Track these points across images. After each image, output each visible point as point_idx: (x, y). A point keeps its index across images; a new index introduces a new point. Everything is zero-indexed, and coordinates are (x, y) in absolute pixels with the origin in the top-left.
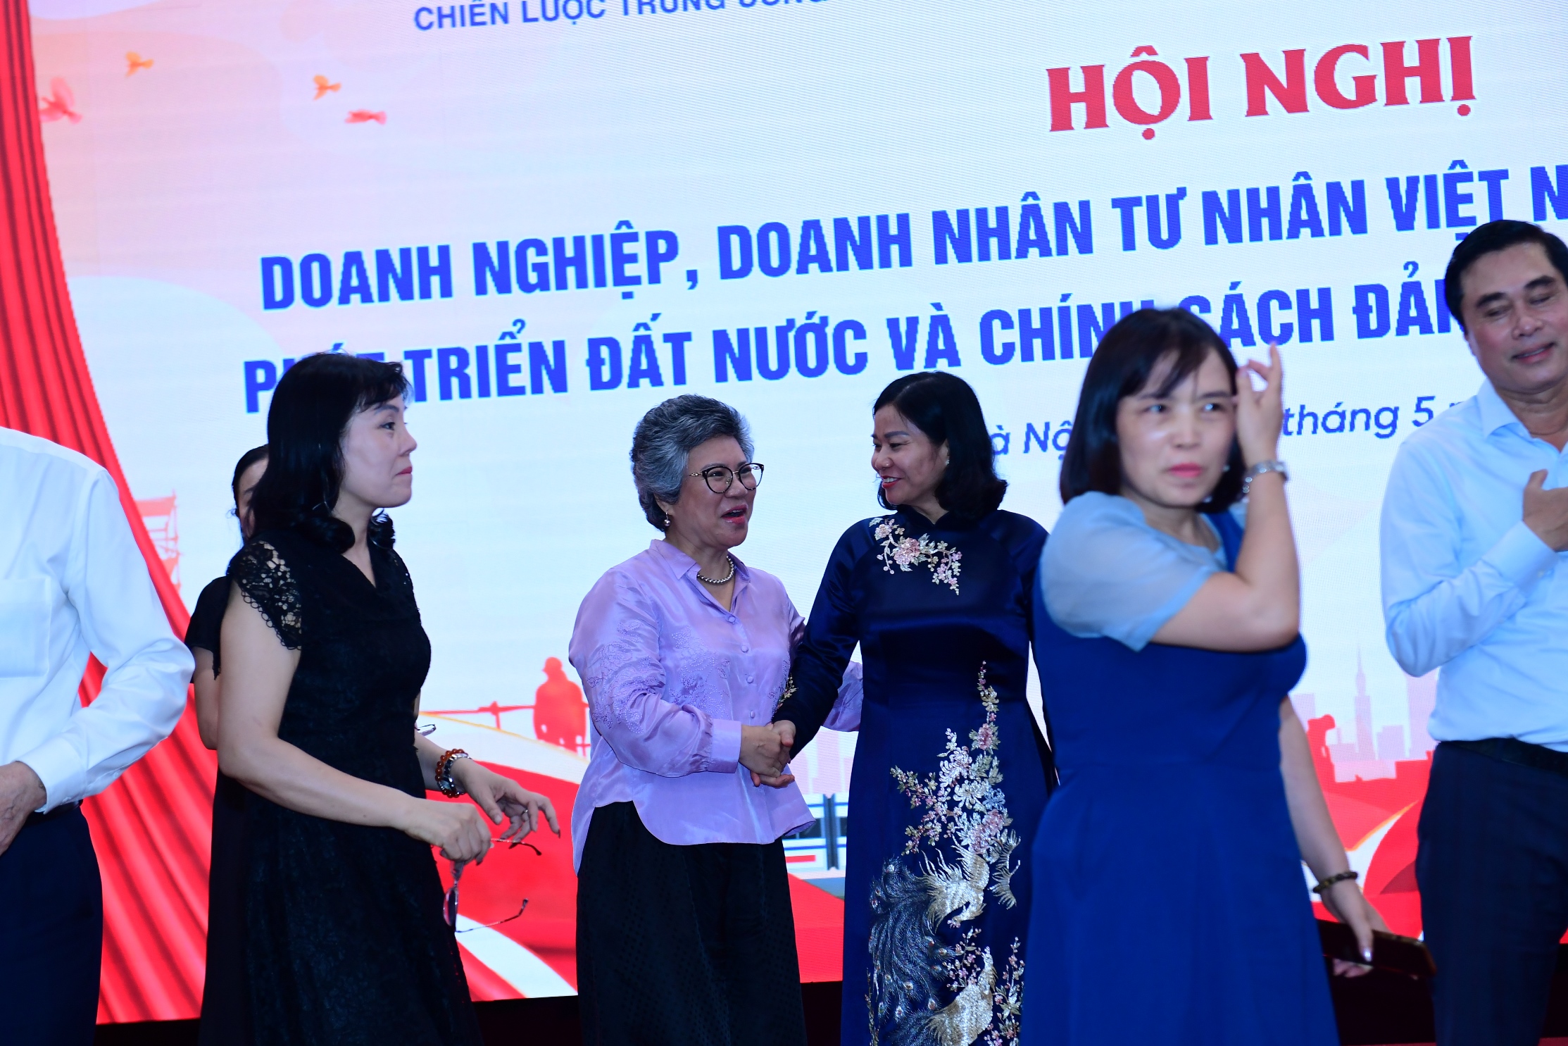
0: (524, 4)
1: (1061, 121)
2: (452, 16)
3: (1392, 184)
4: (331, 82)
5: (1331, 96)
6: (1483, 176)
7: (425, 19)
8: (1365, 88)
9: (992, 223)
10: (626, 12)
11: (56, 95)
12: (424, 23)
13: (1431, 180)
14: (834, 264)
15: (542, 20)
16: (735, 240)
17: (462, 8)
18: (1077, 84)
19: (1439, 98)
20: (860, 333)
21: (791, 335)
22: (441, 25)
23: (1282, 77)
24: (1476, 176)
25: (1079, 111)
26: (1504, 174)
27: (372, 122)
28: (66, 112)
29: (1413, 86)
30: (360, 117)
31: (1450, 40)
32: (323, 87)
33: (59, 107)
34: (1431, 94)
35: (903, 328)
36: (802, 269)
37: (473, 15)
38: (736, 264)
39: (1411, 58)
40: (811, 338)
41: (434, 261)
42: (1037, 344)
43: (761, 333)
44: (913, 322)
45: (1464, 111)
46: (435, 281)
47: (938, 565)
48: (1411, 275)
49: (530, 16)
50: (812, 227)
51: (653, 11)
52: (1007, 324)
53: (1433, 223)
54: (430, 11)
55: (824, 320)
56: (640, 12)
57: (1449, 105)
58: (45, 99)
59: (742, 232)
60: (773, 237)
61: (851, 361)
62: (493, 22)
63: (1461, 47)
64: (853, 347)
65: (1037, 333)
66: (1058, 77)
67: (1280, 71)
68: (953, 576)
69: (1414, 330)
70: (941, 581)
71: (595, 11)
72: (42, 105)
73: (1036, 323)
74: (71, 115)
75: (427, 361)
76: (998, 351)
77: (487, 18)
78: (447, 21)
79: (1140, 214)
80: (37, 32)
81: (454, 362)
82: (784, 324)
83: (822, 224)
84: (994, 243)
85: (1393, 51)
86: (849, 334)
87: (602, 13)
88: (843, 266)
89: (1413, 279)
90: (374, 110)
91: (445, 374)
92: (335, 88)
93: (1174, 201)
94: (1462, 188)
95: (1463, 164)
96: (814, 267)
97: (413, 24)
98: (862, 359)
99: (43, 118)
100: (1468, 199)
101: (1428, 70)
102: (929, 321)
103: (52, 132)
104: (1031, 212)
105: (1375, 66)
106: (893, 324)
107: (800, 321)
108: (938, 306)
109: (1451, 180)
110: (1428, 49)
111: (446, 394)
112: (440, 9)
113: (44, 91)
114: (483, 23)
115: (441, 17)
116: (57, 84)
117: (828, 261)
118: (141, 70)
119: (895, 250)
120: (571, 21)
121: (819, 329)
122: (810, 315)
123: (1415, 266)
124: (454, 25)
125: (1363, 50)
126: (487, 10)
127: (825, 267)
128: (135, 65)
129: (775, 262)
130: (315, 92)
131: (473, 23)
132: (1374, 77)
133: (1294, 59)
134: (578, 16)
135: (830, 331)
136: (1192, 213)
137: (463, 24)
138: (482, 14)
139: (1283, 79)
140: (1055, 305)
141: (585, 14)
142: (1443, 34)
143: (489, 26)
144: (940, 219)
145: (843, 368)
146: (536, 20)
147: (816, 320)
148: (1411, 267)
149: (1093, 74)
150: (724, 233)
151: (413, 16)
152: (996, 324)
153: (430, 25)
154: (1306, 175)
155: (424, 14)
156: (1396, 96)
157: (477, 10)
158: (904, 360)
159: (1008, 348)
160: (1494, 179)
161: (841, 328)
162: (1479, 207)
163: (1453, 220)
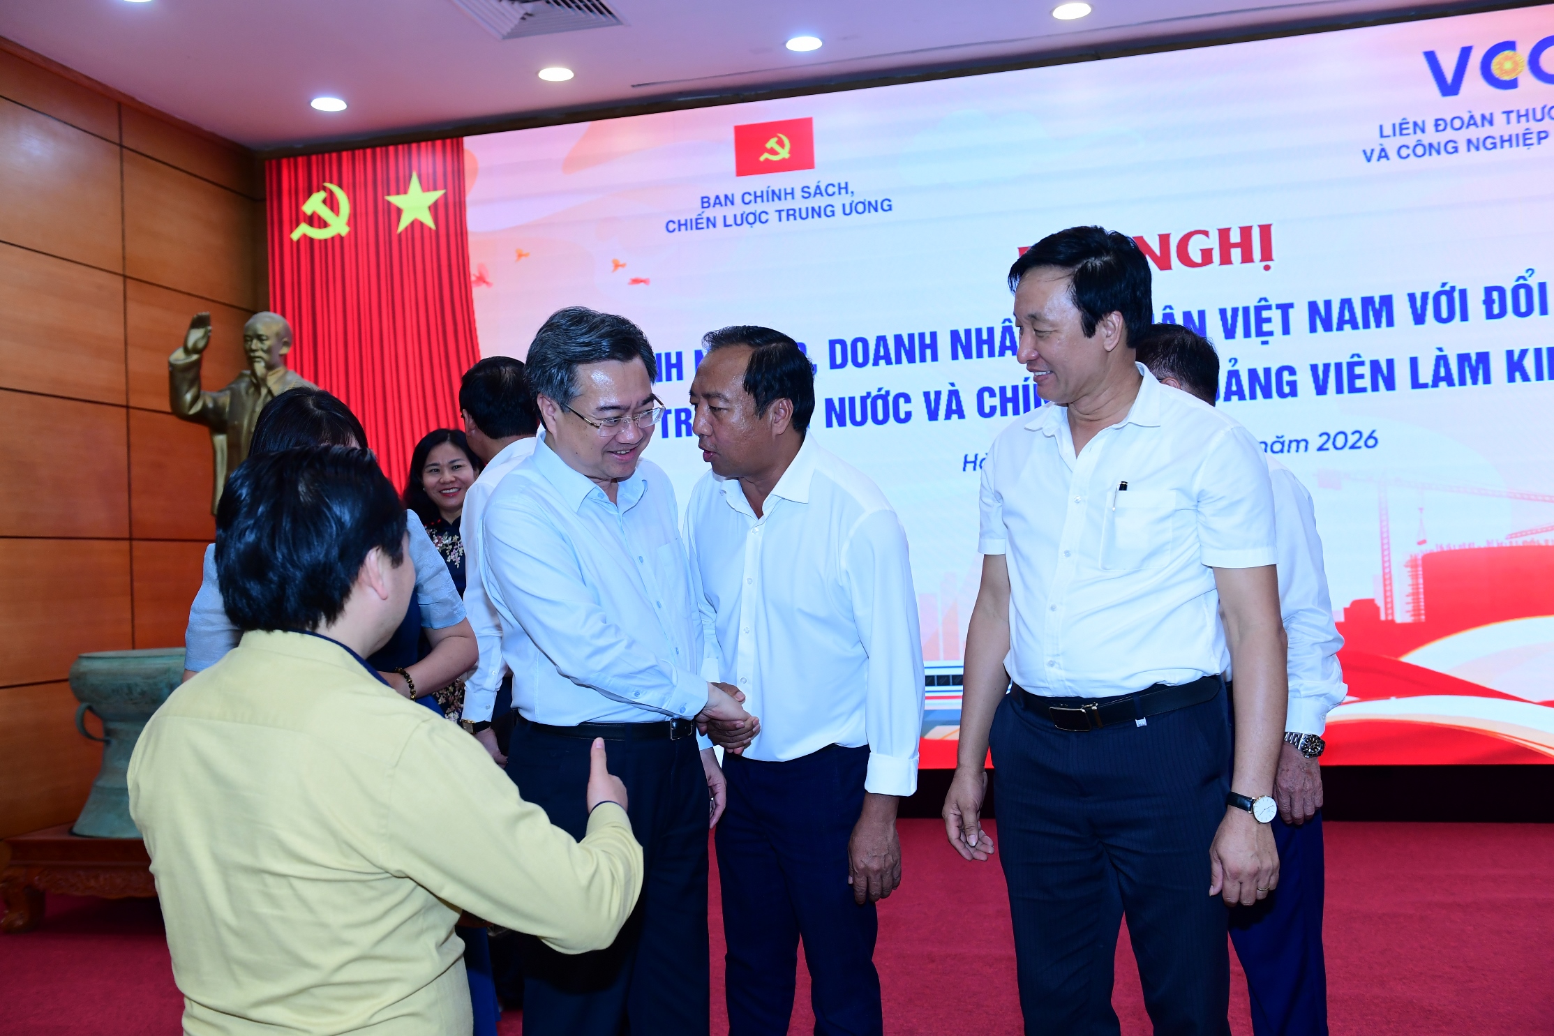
0: (725, 217)
2: (686, 225)
3: (1223, 312)
4: (621, 263)
5: (1186, 260)
6: (1278, 307)
7: (671, 226)
8: (1207, 256)
9: (985, 336)
10: (780, 220)
11: (480, 273)
12: (671, 229)
13: (1246, 310)
14: (893, 360)
15: (734, 225)
16: (838, 347)
17: (691, 220)
19: (1251, 260)
20: (908, 399)
21: (869, 401)
22: (680, 230)
23: (1157, 251)
24: (1274, 307)
26: (1291, 305)
27: (642, 284)
28: (484, 282)
29: (1236, 254)
30: (636, 281)
31: (1259, 226)
32: (617, 265)
33: (481, 279)
34: (1247, 258)
35: (932, 397)
36: (876, 363)
37: (697, 224)
38: (839, 361)
39: (1235, 237)
40: (880, 402)
41: (674, 360)
42: (1010, 406)
43: (852, 400)
44: (938, 394)
45: (1267, 268)
46: (674, 371)
47: (452, 550)
48: (1233, 366)
49: (728, 223)
50: (881, 340)
51: (795, 219)
52: (992, 394)
53: (1247, 334)
54: (674, 222)
55: (888, 393)
56: (788, 220)
57: (1258, 264)
58: (474, 275)
59: (842, 343)
60: (860, 345)
61: (902, 416)
62: (708, 227)
63: (1266, 230)
64: (904, 407)
65: (1009, 400)
68: (459, 556)
69: (1235, 398)
70: (452, 560)
71: (763, 220)
72: (473, 278)
73: (1009, 394)
74: (487, 283)
75: (669, 416)
76: (987, 410)
77: (704, 225)
78: (683, 228)
80: (472, 240)
81: (683, 416)
82: (865, 394)
83: (887, 338)
84: (985, 348)
85: (1224, 234)
86: (902, 400)
87: (767, 221)
88: (899, 361)
89: (1235, 368)
90: (643, 277)
91: (679, 423)
92: (623, 266)
94: (1265, 314)
95: (1266, 300)
96: (882, 362)
97: (665, 229)
98: (909, 415)
99: (473, 285)
100: (1269, 320)
101: (1246, 245)
102: (947, 393)
103: (478, 293)
104: (1007, 331)
105: (1213, 243)
106: (927, 395)
107: (874, 393)
108: (953, 385)
109: (1258, 310)
110: (1246, 232)
111: (679, 434)
112: (679, 221)
113: (474, 271)
114: (703, 228)
115: (680, 225)
116: (481, 266)
117: (890, 359)
118: (523, 258)
119: (928, 352)
120: (750, 226)
121: (885, 398)
122: (880, 390)
123: (1236, 360)
124: (687, 229)
125: (1206, 233)
126: (704, 221)
127: (889, 362)
128: (520, 256)
129: (860, 360)
130: (612, 268)
131: (697, 228)
132: (1212, 249)
134: (754, 223)
135: (891, 399)
137: (692, 229)
138: (702, 223)
139: (1158, 252)
140: (1020, 384)
141: (758, 222)
142: (1255, 223)
143: (706, 230)
144: (955, 335)
145: (898, 419)
146: (731, 225)
147: (883, 392)
148: (1233, 361)
150: (832, 344)
151: (665, 225)
152: (986, 395)
153: (674, 230)
154: (1170, 307)
155: (671, 224)
156: (1226, 260)
157: (699, 221)
158: (933, 415)
159: (993, 409)
160: (1285, 308)
161: (897, 397)
162: (1276, 325)
163: (1260, 333)
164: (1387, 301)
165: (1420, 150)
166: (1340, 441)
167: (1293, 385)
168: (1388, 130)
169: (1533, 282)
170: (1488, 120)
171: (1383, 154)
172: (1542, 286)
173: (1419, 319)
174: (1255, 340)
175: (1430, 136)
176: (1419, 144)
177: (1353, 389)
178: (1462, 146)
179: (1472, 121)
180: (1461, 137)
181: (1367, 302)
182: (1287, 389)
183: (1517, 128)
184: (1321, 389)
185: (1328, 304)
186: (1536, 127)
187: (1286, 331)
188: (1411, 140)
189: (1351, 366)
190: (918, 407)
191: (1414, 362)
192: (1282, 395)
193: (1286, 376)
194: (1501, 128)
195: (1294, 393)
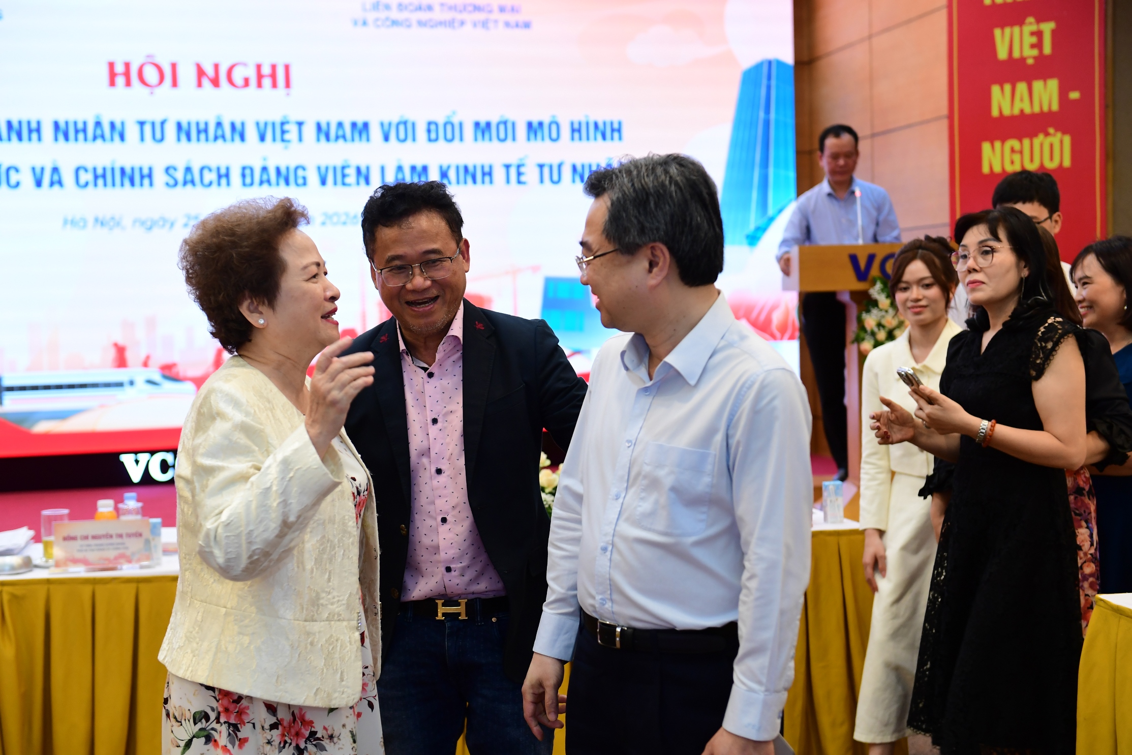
1: (112, 83)
3: (257, 123)
5: (232, 83)
6: (295, 123)
8: (247, 82)
9: (80, 127)
13: (274, 123)
14: (5, 140)
18: (120, 68)
19: (277, 87)
20: (17, 171)
23: (211, 73)
24: (292, 123)
25: (120, 80)
26: (304, 123)
29: (267, 82)
31: (283, 65)
34: (274, 85)
35: (38, 170)
39: (266, 70)
42: (100, 181)
44: (43, 169)
45: (288, 94)
48: (265, 163)
52: (87, 171)
53: (274, 140)
57: (282, 90)
61: (13, 183)
63: (287, 68)
64: (14, 177)
65: (100, 177)
66: (111, 65)
67: (210, 71)
69: (266, 186)
73: (100, 173)
76: (82, 183)
79: (148, 129)
84: (81, 135)
85: (259, 67)
86: (12, 171)
88: (9, 140)
89: (265, 165)
93: (163, 123)
94: (286, 127)
95: (287, 117)
98: (18, 183)
100: (289, 132)
102: (50, 169)
104: (98, 124)
106: (33, 168)
108: (54, 163)
109: (283, 124)
110: (274, 67)
117: (3, 138)
119: (34, 135)
125: (245, 65)
132: (250, 77)
133: (216, 67)
135: (3, 170)
136: (171, 130)
139: (211, 75)
140: (109, 167)
142: (280, 62)
144: (56, 124)
145: (9, 185)
148: (265, 160)
149: (127, 65)
152: (82, 172)
154: (221, 118)
156: (259, 85)
158: (39, 184)
159: (87, 184)
160: (300, 124)
161: (8, 170)
162: (293, 135)
163: (283, 140)
164: (366, 125)
165: (388, 23)
166: (335, 219)
167: (304, 178)
168: (368, 6)
169: (456, 121)
170: (430, 8)
171: (365, 23)
172: (461, 125)
173: (386, 138)
174: (279, 145)
175: (395, 14)
176: (387, 19)
177: (344, 184)
178: (414, 23)
179: (419, 8)
180: (416, 16)
181: (354, 125)
182: (300, 181)
183: (447, 16)
184: (323, 182)
185: (328, 124)
186: (459, 16)
187: (300, 139)
188: (383, 14)
189: (343, 168)
190: (27, 179)
191: (383, 169)
192: (297, 185)
193: (300, 173)
194: (438, 15)
195: (305, 184)
